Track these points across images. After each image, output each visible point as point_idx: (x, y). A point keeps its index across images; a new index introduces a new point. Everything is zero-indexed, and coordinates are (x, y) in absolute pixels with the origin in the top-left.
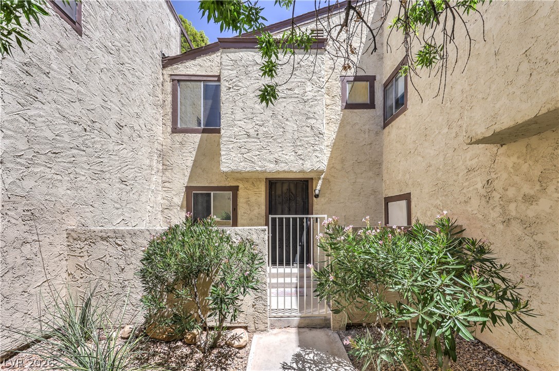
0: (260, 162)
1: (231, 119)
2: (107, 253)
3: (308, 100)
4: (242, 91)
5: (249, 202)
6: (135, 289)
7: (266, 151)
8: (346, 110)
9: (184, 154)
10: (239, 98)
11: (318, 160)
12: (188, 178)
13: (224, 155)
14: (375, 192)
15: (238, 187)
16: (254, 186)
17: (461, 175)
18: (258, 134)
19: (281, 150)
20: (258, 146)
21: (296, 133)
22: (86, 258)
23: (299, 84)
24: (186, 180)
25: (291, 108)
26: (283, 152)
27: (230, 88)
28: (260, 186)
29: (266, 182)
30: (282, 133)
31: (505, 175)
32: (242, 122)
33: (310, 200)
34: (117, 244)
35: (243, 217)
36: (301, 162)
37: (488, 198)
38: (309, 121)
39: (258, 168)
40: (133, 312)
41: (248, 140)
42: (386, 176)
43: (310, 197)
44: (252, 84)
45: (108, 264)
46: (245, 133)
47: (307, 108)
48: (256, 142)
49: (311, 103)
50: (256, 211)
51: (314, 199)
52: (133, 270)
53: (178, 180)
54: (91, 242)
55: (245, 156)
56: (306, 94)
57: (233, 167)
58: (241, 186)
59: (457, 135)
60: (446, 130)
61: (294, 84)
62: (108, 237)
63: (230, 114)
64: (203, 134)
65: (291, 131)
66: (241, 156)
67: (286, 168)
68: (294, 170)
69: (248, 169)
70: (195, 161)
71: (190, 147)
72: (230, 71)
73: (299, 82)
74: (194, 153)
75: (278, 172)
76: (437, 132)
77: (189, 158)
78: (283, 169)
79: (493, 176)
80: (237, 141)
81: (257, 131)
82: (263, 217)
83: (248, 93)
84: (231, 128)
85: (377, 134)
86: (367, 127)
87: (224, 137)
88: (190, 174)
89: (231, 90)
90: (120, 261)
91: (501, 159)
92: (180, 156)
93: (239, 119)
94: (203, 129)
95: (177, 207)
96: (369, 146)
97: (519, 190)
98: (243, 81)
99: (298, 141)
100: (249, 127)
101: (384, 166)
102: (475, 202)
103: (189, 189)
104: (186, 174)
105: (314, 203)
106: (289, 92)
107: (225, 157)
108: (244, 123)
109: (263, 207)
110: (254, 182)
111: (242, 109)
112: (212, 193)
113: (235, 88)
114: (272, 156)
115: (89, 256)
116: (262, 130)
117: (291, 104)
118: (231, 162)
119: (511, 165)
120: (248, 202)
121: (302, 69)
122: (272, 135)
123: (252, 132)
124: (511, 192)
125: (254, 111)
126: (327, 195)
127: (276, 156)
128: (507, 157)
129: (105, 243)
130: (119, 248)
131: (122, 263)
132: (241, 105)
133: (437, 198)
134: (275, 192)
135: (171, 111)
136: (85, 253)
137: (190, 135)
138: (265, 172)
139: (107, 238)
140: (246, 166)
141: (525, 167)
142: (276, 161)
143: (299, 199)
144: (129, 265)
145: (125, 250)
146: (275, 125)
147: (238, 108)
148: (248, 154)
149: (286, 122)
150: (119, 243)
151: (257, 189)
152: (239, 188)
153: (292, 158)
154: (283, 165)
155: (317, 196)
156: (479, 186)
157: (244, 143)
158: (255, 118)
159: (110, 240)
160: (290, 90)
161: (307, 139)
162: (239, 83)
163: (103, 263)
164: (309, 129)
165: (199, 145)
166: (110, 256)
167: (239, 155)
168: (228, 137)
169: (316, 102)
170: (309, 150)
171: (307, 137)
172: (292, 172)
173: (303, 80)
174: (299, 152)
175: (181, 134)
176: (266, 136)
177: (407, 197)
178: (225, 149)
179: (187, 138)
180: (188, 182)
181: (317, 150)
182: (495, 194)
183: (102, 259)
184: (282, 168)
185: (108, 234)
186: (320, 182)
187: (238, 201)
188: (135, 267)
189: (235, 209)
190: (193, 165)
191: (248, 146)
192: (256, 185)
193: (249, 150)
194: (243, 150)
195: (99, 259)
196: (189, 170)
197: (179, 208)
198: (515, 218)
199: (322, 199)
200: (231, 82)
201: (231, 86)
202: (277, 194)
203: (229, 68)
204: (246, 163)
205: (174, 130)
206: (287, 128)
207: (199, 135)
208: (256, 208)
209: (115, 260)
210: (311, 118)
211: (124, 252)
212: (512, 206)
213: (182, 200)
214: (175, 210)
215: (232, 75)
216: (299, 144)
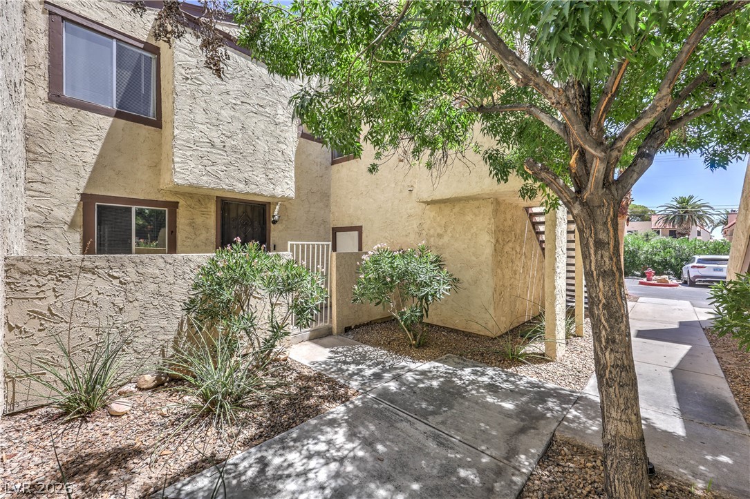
0: (227, 180)
1: (189, 118)
2: (94, 289)
3: (279, 123)
4: (204, 88)
5: (194, 225)
6: (141, 332)
7: (234, 168)
8: (302, 139)
9: (77, 142)
10: (200, 95)
11: (288, 187)
12: (86, 181)
13: (178, 163)
14: (324, 222)
15: (178, 203)
16: (202, 204)
17: (404, 217)
18: (224, 146)
19: (251, 169)
20: (224, 161)
21: (267, 154)
22: (52, 300)
23: (271, 103)
24: (83, 182)
25: (263, 127)
26: (254, 173)
27: (187, 79)
28: (209, 205)
29: (216, 201)
30: (252, 152)
31: (429, 222)
32: (204, 127)
33: (268, 225)
34: (109, 275)
35: (185, 243)
36: (272, 186)
37: (420, 234)
38: (280, 145)
39: (225, 186)
40: (138, 361)
41: (212, 150)
42: (333, 208)
43: (267, 222)
44: (217, 84)
45: (96, 305)
46: (209, 141)
47: (278, 132)
48: (222, 155)
49: (282, 128)
50: (203, 236)
51: (272, 224)
52: (138, 308)
53: (64, 182)
54: (60, 276)
55: (208, 168)
56: (278, 117)
57: (192, 180)
58: (182, 202)
59: (401, 191)
60: (393, 185)
61: (265, 101)
62: (96, 267)
63: (188, 112)
64: (116, 119)
65: (262, 152)
66: (203, 168)
67: (257, 191)
68: (265, 194)
69: (212, 186)
70: (100, 156)
71: (91, 134)
72: (187, 56)
73: (271, 101)
74: (100, 144)
75: (248, 193)
76: (386, 185)
77: (87, 150)
78: (254, 192)
79: (423, 221)
80: (198, 148)
81: (223, 142)
82: (213, 243)
83: (212, 94)
84: (189, 130)
85: (327, 168)
86: (319, 160)
87: (179, 139)
88: (91, 175)
89: (189, 81)
90: (117, 298)
91: (427, 212)
92: (69, 143)
93: (200, 121)
94: (117, 111)
95: (62, 225)
96: (320, 179)
97: (435, 230)
98: (206, 76)
99: (269, 164)
100: (214, 134)
101: (332, 199)
102: (412, 236)
103: (86, 199)
104: (83, 173)
105: (272, 229)
106: (261, 109)
107: (180, 165)
108: (206, 129)
109: (213, 232)
110: (201, 200)
111: (204, 110)
112: (134, 208)
113: (194, 80)
114: (241, 176)
115: (57, 297)
116: (229, 142)
117: (262, 122)
118: (189, 173)
119: (432, 216)
120: (192, 224)
121: (274, 88)
122: (242, 151)
123: (217, 142)
124: (432, 232)
125: (220, 118)
126: (284, 222)
127: (246, 175)
128: (431, 212)
129: (89, 275)
130: (116, 282)
131: (120, 301)
132: (204, 105)
133: (386, 232)
134: (229, 214)
135: (47, 63)
136: (50, 293)
137: (89, 113)
138: (233, 191)
139: (93, 268)
140: (209, 181)
141: (438, 219)
142: (246, 182)
143: (256, 224)
144: (131, 302)
145: (125, 284)
146: (245, 141)
147: (198, 108)
148: (212, 167)
149: (257, 141)
150: (115, 274)
151: (205, 208)
152: (179, 205)
153: (263, 180)
154: (254, 186)
155: (274, 222)
156: (415, 226)
157: (207, 153)
158: (220, 126)
159: (100, 271)
160: (261, 106)
161: (279, 164)
162: (201, 77)
163: (86, 304)
164: (280, 154)
165: (108, 134)
166: (99, 294)
167: (200, 166)
168: (184, 141)
169: (286, 128)
170: (280, 175)
171: (278, 161)
172: (262, 195)
173: (275, 101)
174: (271, 176)
175: (71, 109)
176: (234, 149)
177: (359, 229)
178: (180, 155)
179: (84, 118)
180: (86, 187)
181: (287, 177)
182: (423, 232)
183: (84, 299)
184: (252, 190)
185: (97, 264)
186: (277, 207)
187: (178, 223)
188: (142, 303)
189: (172, 232)
190: (97, 163)
191: (213, 157)
192: (203, 203)
193: (214, 163)
194: (206, 162)
195: (78, 299)
196: (89, 169)
197: (66, 227)
198: (433, 246)
199: (280, 226)
200: (188, 71)
201: (188, 76)
202: (231, 216)
203: (186, 51)
204: (209, 178)
205: (54, 98)
206: (258, 147)
207: (111, 119)
208: (204, 232)
209: (108, 298)
210: (282, 143)
211: (124, 286)
212: (432, 239)
213: (72, 214)
214: (58, 230)
215: (191, 63)
216: (270, 167)
